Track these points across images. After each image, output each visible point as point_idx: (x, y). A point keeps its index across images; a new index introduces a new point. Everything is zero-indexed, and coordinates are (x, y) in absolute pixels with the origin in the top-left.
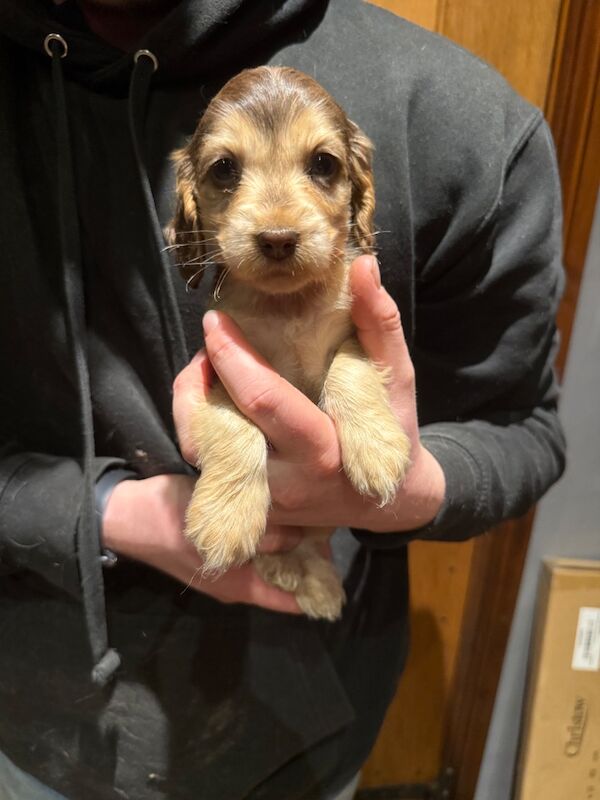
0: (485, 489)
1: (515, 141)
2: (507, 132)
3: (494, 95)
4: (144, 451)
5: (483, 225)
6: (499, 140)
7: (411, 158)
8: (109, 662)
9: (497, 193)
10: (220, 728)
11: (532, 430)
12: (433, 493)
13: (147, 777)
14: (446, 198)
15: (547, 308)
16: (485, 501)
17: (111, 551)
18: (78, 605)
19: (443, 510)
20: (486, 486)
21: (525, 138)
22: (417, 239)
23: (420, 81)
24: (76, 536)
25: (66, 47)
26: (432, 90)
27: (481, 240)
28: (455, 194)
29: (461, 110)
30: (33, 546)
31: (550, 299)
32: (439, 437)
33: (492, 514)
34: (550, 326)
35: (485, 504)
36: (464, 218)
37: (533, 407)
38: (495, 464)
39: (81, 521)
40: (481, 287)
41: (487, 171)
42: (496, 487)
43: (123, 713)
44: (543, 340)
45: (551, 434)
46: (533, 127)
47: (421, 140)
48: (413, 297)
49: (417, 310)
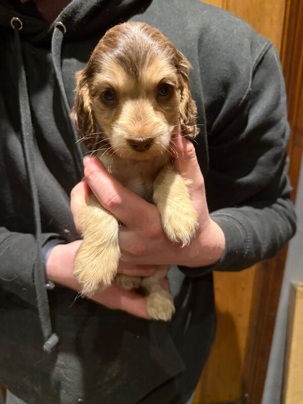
0: (249, 242)
1: (257, 57)
2: (252, 52)
3: (244, 33)
4: (68, 230)
5: (242, 102)
6: (248, 56)
7: (201, 69)
8: (53, 340)
9: (248, 85)
10: (114, 375)
11: (276, 210)
12: (218, 245)
13: (77, 401)
14: (221, 89)
15: (281, 145)
16: (249, 249)
17: (52, 281)
18: (35, 310)
19: (225, 253)
20: (249, 241)
21: (262, 55)
22: (206, 111)
23: (204, 29)
24: (33, 274)
25: (22, 24)
26: (210, 33)
27: (241, 110)
28: (226, 86)
29: (227, 42)
30: (12, 280)
31: (282, 140)
32: (223, 215)
33: (254, 255)
34: (283, 154)
35: (250, 250)
36: (232, 98)
37: (276, 198)
38: (255, 228)
39: (35, 266)
40: (243, 135)
41: (242, 72)
42: (255, 241)
43: (63, 367)
44: (280, 162)
45: (287, 212)
46: (266, 49)
47: (206, 59)
48: (207, 143)
49: (209, 149)
